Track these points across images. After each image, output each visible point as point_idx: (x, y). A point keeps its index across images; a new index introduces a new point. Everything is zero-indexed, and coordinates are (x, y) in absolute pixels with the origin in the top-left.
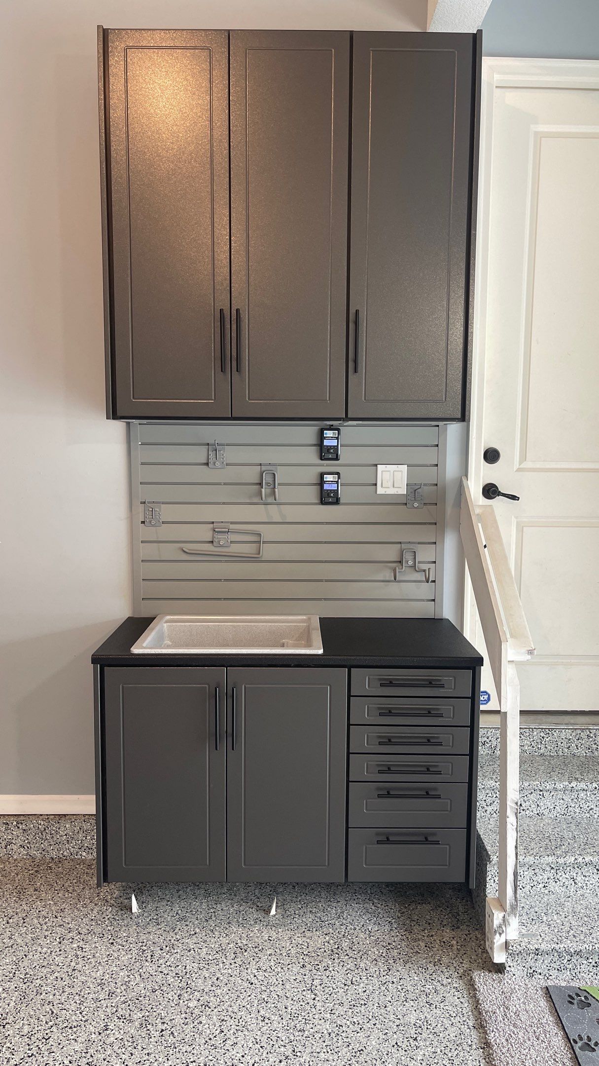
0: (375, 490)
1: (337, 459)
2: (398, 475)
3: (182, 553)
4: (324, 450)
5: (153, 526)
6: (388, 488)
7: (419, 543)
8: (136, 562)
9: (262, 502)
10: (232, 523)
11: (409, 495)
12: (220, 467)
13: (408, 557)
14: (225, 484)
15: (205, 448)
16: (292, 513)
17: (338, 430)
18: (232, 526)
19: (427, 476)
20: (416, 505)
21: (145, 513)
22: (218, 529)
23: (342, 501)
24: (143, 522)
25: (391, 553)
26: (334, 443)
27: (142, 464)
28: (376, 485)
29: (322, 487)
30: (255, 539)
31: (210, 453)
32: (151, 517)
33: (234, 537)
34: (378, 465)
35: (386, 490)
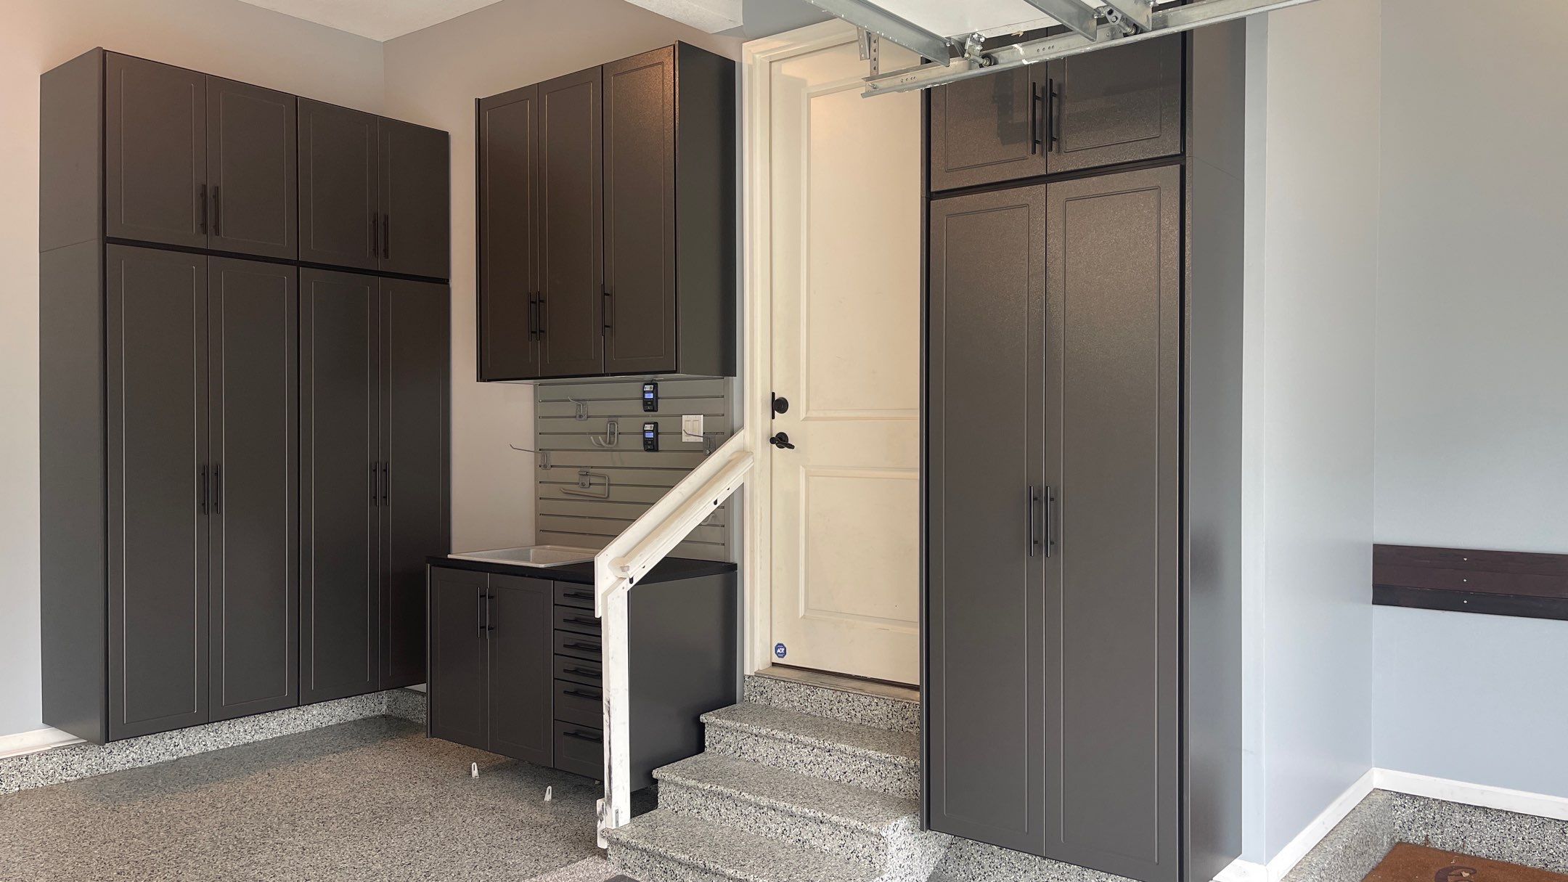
1: (653, 411)
2: (697, 425)
3: (562, 492)
4: (647, 403)
5: (546, 469)
8: (539, 499)
9: (609, 449)
10: (592, 467)
11: (705, 443)
16: (628, 459)
17: (655, 384)
18: (592, 471)
19: (719, 425)
21: (543, 459)
22: (584, 472)
23: (656, 448)
24: (542, 466)
28: (681, 433)
29: (644, 435)
30: (604, 481)
31: (578, 407)
32: (545, 462)
33: (592, 480)
34: (683, 416)
35: (688, 438)
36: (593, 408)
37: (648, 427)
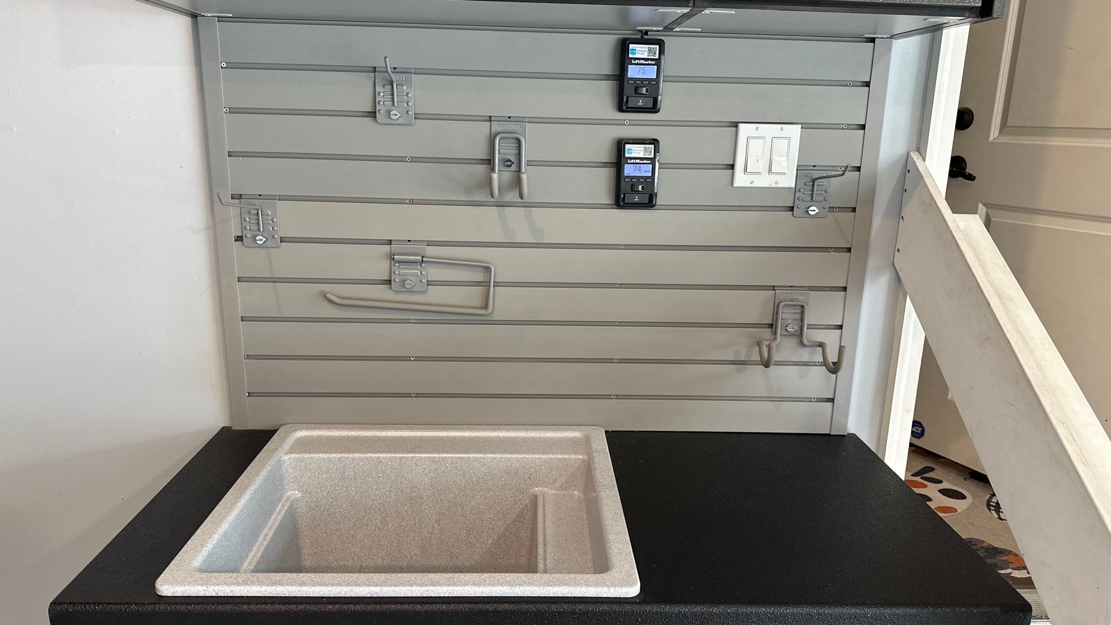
0: (729, 178)
1: (654, 109)
3: (326, 303)
4: (629, 90)
5: (261, 246)
6: (759, 173)
7: (812, 289)
8: (232, 320)
9: (493, 200)
10: (430, 243)
11: (799, 191)
12: (401, 121)
13: (787, 316)
14: (414, 160)
15: (366, 80)
16: (556, 225)
17: (660, 43)
18: (430, 251)
19: (841, 149)
20: (814, 210)
22: (403, 255)
23: (660, 201)
24: (239, 239)
25: (754, 308)
26: (650, 72)
27: (233, 111)
28: (732, 167)
29: (619, 170)
30: (478, 276)
31: (378, 89)
32: (254, 227)
33: (435, 273)
34: (740, 125)
35: (752, 177)
36: (425, 94)
37: (632, 151)
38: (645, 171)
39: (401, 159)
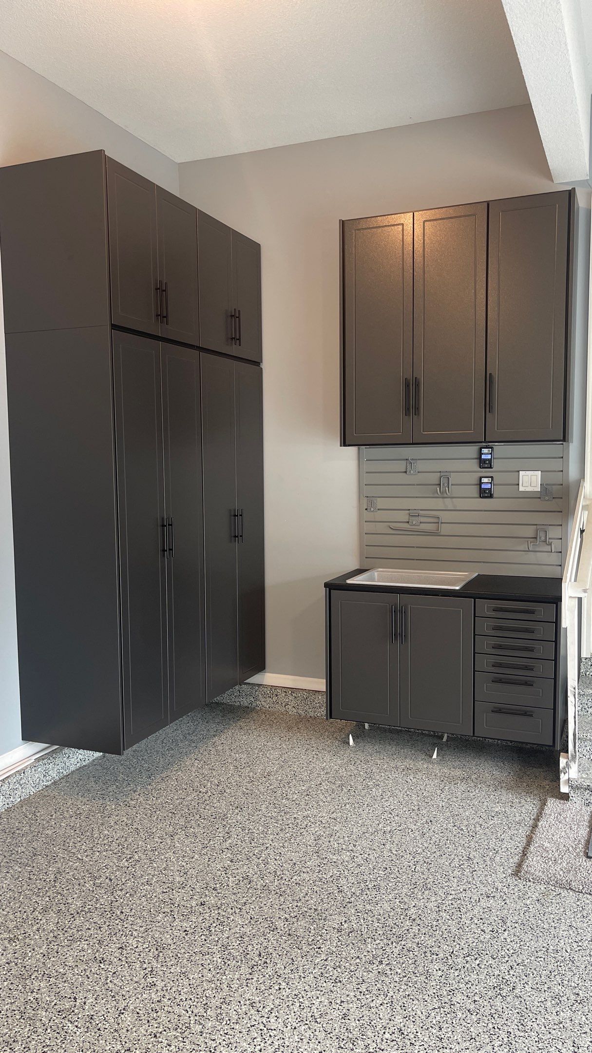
0: (518, 488)
1: (491, 467)
2: (534, 478)
3: (389, 528)
4: (483, 462)
5: (373, 511)
6: (528, 486)
7: (550, 525)
8: (363, 534)
9: (441, 496)
10: (421, 510)
11: (542, 492)
12: (414, 474)
13: (542, 534)
14: (417, 485)
15: (404, 462)
16: (460, 504)
17: (492, 448)
18: (421, 512)
19: (556, 478)
20: (547, 498)
21: (368, 504)
22: (413, 514)
23: (494, 496)
24: (366, 509)
25: (529, 532)
26: (489, 457)
27: (367, 473)
28: (518, 485)
29: (480, 486)
30: (436, 520)
31: (408, 464)
32: (371, 506)
33: (422, 519)
34: (520, 472)
35: (525, 488)
36: (421, 466)
37: (485, 480)
38: (489, 486)
39: (414, 485)
